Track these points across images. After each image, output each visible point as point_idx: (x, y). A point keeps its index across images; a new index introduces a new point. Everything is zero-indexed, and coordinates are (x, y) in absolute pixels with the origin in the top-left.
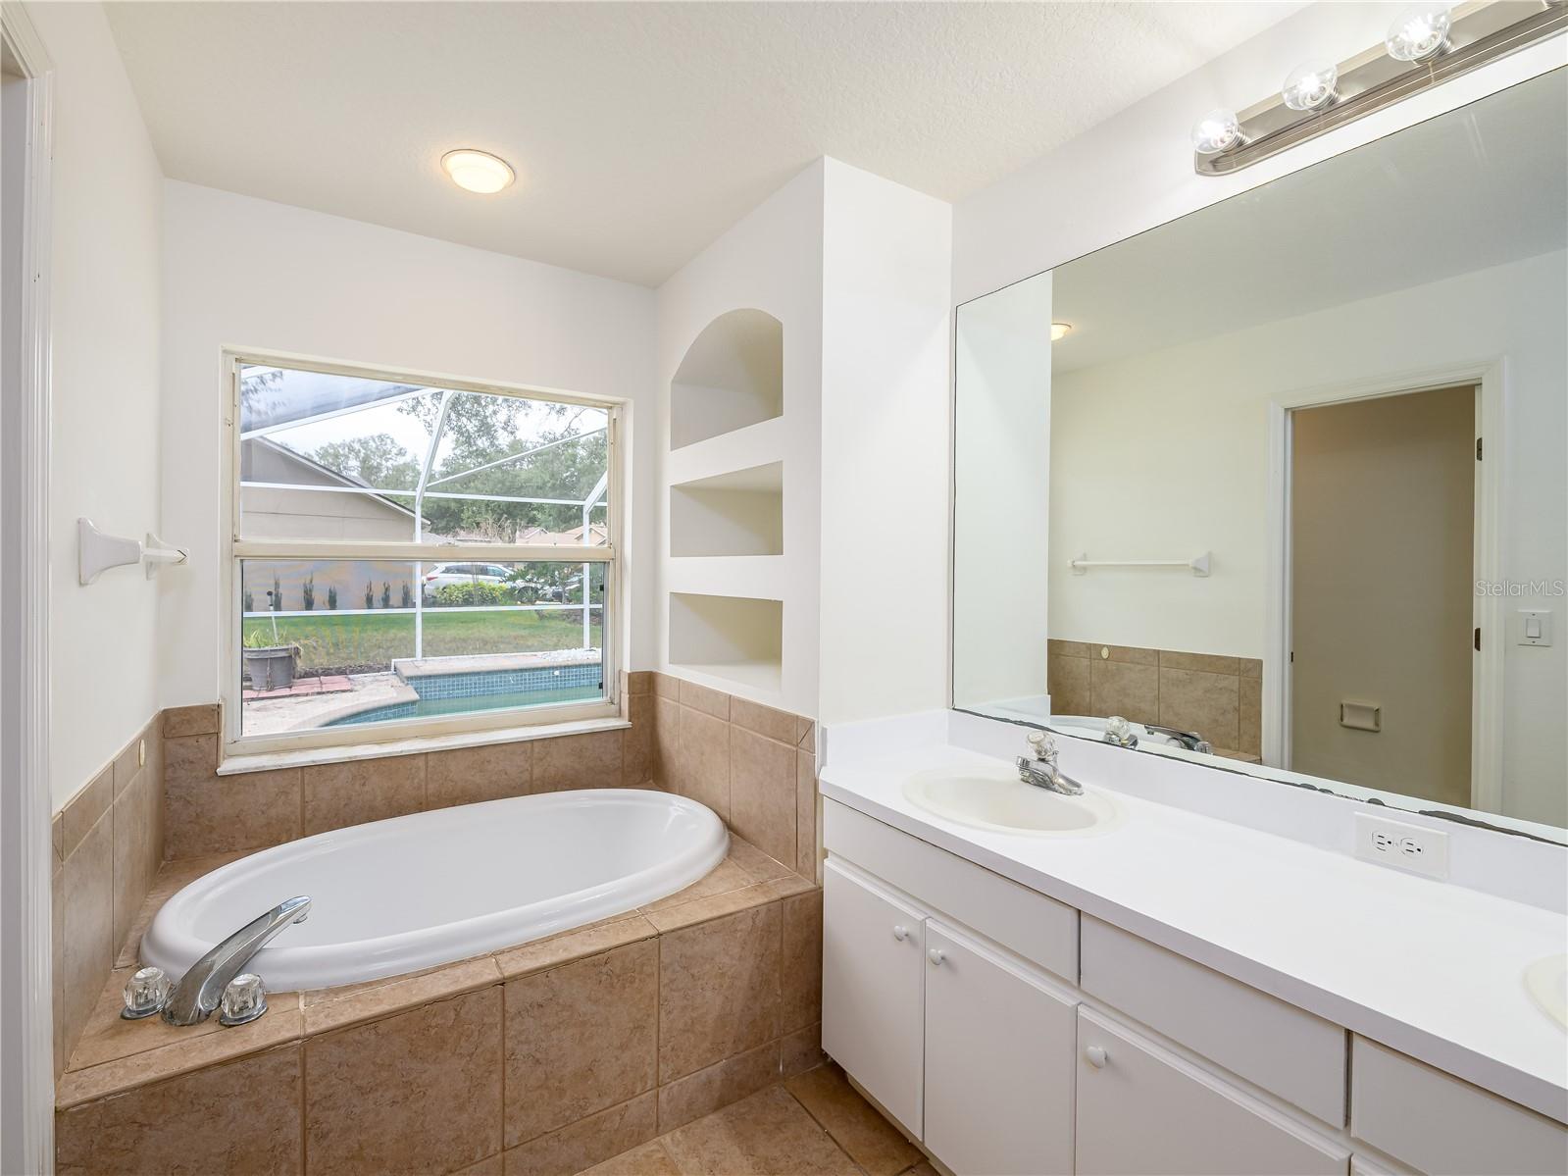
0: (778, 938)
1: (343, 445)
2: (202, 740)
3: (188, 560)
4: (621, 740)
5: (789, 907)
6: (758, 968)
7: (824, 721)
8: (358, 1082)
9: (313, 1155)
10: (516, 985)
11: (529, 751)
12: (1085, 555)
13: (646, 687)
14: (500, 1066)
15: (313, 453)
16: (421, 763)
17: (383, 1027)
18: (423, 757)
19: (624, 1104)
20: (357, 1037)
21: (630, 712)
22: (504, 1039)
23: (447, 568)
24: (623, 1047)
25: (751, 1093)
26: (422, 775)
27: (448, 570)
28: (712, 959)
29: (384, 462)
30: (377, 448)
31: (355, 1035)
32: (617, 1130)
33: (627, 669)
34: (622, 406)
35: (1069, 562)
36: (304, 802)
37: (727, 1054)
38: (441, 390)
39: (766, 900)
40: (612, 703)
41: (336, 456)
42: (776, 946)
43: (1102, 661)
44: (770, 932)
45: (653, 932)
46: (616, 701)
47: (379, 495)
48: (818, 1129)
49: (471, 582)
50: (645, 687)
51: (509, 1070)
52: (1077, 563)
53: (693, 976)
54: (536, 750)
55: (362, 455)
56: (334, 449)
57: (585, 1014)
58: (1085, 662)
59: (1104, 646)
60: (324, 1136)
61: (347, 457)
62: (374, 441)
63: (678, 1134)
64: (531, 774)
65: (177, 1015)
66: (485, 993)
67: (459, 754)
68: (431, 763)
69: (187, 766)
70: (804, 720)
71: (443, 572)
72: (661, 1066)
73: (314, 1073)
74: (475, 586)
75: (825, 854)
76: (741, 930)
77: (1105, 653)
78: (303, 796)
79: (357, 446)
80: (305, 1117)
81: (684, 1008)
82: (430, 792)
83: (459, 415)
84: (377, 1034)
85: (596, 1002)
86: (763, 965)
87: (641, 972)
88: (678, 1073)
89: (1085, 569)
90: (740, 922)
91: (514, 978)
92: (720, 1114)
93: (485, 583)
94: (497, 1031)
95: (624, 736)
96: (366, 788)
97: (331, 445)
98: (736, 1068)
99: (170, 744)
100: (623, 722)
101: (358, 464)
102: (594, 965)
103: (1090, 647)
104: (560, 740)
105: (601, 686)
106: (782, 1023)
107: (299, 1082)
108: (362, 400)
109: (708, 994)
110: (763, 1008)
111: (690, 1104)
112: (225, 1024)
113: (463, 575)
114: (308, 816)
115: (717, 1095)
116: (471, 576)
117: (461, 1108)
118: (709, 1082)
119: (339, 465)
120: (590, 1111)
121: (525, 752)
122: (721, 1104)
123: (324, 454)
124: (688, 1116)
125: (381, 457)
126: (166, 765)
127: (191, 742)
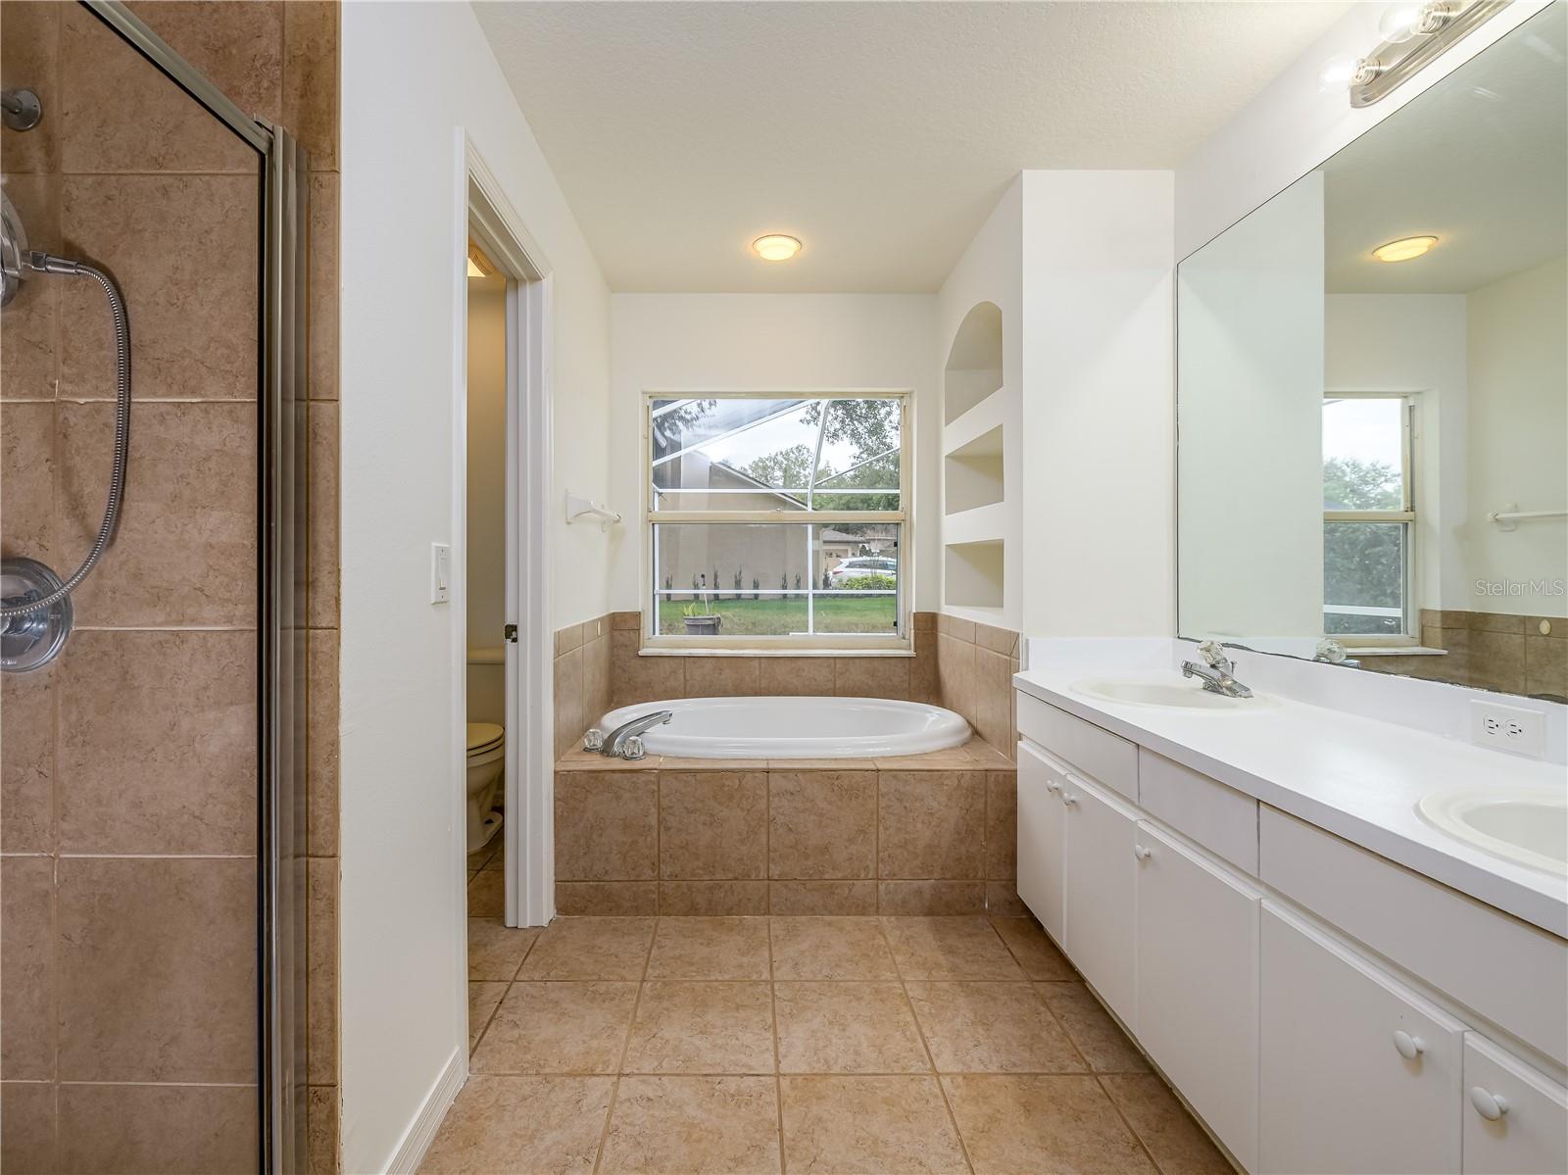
0: (983, 800)
1: (770, 459)
2: (631, 632)
3: (622, 520)
4: (907, 666)
5: (992, 779)
6: (963, 818)
7: (1026, 633)
8: (686, 804)
9: (663, 838)
10: (776, 775)
11: (833, 666)
12: (1516, 506)
13: (930, 626)
14: (766, 824)
15: (747, 467)
16: (756, 663)
17: (698, 776)
18: (757, 661)
19: (851, 882)
20: (685, 778)
21: (915, 644)
22: (768, 808)
23: (850, 563)
24: (851, 840)
25: (958, 915)
26: (757, 673)
27: (851, 566)
28: (922, 800)
29: (802, 471)
30: (796, 458)
31: (683, 777)
32: (846, 898)
33: (914, 611)
34: (910, 394)
35: (1490, 515)
36: (685, 680)
37: (936, 876)
38: (817, 400)
39: (971, 768)
40: (904, 638)
41: (765, 468)
42: (980, 806)
43: (1541, 638)
44: (975, 794)
45: (875, 768)
46: (907, 637)
47: (783, 494)
48: (1002, 944)
49: (870, 575)
50: (928, 625)
51: (772, 829)
52: (1500, 516)
53: (906, 808)
54: (838, 666)
55: (784, 466)
56: (763, 462)
57: (822, 809)
58: (1518, 639)
59: (1544, 618)
60: (669, 829)
61: (773, 469)
62: (793, 453)
63: (893, 918)
64: (835, 684)
65: (606, 750)
66: (757, 775)
67: (781, 661)
68: (763, 666)
69: (624, 648)
70: (1014, 633)
71: (847, 567)
72: (880, 865)
73: (664, 791)
74: (873, 578)
75: (1020, 737)
76: (947, 785)
77: (1545, 628)
78: (685, 677)
79: (780, 458)
80: (659, 814)
81: (899, 829)
82: (762, 686)
83: (852, 420)
84: (696, 780)
85: (830, 803)
86: (968, 818)
87: (864, 792)
88: (892, 876)
89: (1517, 522)
90: (947, 778)
91: (775, 771)
92: (930, 918)
93: (883, 577)
94: (764, 801)
95: (910, 664)
96: (722, 677)
97: (761, 460)
98: (944, 890)
99: (616, 633)
100: (911, 653)
101: (782, 474)
102: (829, 778)
103: (1524, 620)
104: (857, 661)
105: (895, 624)
106: (987, 869)
107: (656, 794)
108: (758, 416)
109: (919, 826)
110: (968, 852)
111: (904, 902)
112: (626, 758)
113: (864, 570)
114: (688, 689)
115: (927, 904)
116: (869, 570)
117: (742, 841)
118: (919, 892)
119: (766, 476)
120: (827, 876)
121: (829, 666)
122: (930, 912)
123: (755, 467)
124: (902, 910)
125: (799, 466)
126: (613, 646)
127: (626, 633)
